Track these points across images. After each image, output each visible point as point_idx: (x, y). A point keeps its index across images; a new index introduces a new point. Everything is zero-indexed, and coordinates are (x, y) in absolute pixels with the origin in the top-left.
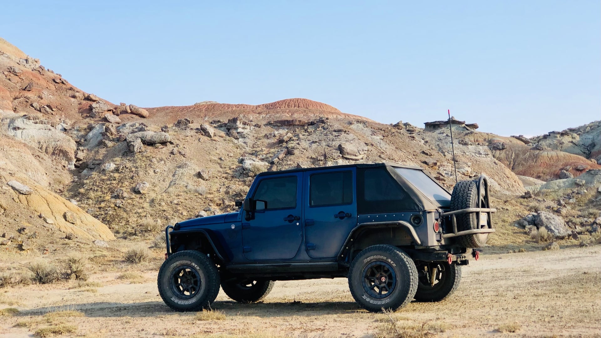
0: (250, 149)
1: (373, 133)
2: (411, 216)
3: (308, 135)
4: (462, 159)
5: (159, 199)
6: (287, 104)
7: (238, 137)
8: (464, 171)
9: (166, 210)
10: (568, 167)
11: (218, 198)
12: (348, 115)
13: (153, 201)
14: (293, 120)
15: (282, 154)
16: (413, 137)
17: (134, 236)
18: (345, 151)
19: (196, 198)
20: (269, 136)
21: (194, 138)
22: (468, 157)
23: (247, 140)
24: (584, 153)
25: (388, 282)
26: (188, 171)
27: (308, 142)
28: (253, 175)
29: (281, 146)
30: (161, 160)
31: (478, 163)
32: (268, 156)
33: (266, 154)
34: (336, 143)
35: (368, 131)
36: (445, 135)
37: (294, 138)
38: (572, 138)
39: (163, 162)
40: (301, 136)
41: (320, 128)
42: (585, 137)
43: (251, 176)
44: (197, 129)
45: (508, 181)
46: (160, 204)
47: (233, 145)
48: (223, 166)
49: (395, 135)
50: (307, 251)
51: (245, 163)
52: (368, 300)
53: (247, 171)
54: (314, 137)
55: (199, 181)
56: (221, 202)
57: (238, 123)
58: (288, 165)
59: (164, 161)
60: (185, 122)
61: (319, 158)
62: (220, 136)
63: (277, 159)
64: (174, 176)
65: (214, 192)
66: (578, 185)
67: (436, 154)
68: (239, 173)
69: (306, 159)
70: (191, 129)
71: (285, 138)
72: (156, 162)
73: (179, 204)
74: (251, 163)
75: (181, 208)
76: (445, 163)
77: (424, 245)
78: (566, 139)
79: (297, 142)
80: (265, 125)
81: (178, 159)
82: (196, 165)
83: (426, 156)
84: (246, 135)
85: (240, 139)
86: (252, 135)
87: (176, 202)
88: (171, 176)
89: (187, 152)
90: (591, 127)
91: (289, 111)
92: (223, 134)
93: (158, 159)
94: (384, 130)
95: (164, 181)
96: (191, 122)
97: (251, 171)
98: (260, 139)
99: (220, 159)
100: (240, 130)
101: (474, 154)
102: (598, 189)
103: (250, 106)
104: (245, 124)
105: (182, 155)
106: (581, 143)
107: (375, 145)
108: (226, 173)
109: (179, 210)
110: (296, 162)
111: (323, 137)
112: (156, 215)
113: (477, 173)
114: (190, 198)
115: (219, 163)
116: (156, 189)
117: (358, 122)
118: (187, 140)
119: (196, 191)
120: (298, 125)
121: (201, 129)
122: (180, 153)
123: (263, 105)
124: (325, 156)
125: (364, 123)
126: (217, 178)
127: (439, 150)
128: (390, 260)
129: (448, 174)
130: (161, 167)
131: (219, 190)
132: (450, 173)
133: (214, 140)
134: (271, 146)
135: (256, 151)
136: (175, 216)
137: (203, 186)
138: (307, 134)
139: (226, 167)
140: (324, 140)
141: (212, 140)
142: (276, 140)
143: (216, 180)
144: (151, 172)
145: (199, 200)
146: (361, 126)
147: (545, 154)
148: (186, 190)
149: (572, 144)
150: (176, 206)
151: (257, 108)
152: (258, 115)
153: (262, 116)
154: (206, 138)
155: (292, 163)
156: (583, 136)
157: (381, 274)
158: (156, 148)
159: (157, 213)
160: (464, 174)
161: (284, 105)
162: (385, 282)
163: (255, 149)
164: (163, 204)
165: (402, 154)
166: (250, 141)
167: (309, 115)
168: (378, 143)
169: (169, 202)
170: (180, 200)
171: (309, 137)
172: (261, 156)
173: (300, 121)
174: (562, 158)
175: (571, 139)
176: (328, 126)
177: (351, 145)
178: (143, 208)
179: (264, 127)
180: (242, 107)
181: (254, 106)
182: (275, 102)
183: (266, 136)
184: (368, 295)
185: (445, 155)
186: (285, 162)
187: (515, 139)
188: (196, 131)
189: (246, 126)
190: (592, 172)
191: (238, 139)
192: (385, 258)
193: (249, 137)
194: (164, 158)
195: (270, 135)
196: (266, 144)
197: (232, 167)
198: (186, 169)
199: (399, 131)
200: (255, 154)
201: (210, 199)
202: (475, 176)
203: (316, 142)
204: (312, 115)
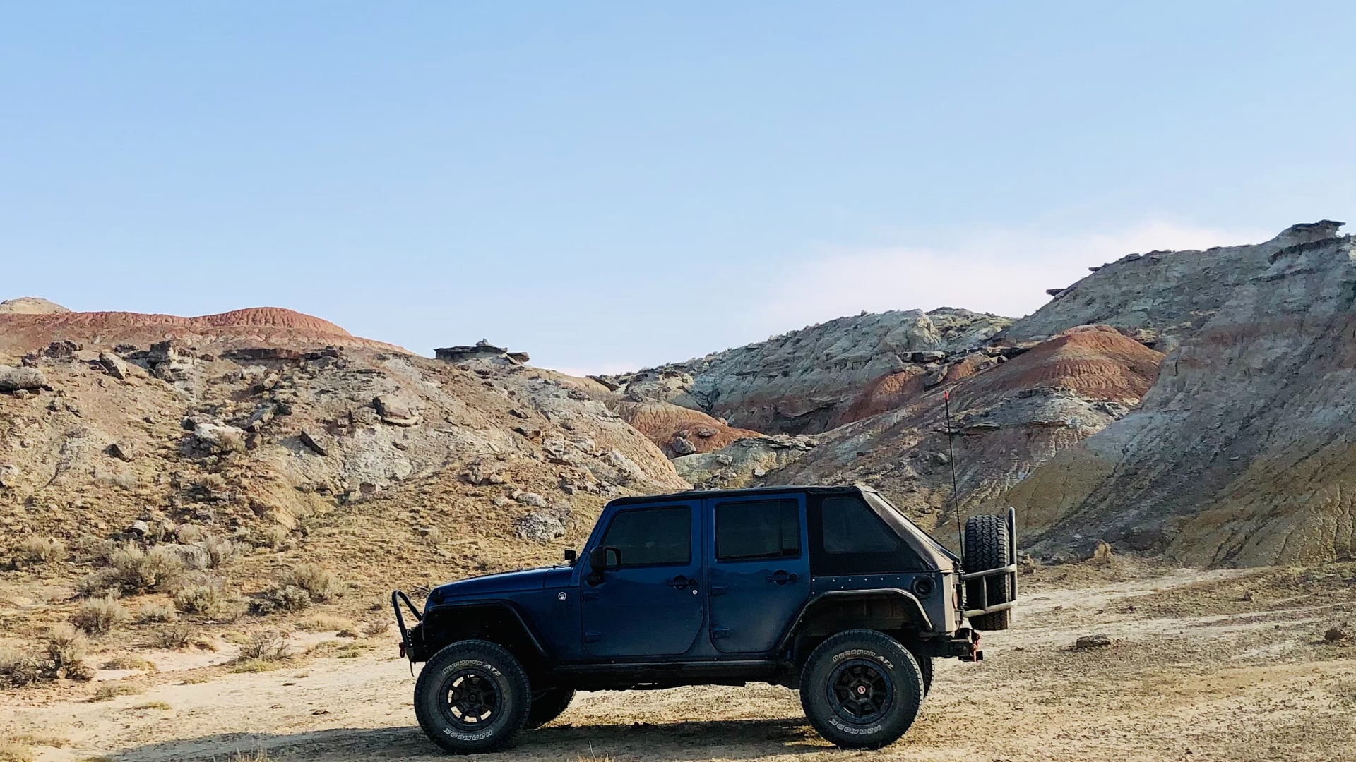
0: (199, 401)
1: (425, 377)
2: (914, 580)
3: (309, 379)
4: (579, 426)
5: (43, 498)
6: (251, 317)
7: (174, 379)
8: (585, 446)
9: (62, 518)
10: (686, 432)
11: (161, 495)
12: (368, 341)
13: (30, 501)
14: (275, 349)
15: (269, 414)
16: (490, 385)
17: (13, 572)
18: (386, 409)
19: (118, 495)
20: (233, 378)
21: (88, 379)
22: (586, 421)
23: (190, 385)
24: (703, 406)
25: (874, 696)
26: (92, 443)
27: (313, 391)
28: (219, 451)
29: (259, 397)
30: (33, 421)
31: (603, 431)
32: (238, 415)
33: (234, 413)
34: (368, 396)
35: (415, 374)
36: (540, 381)
37: (283, 383)
38: (683, 381)
39: (36, 425)
40: (296, 380)
41: (330, 366)
42: (702, 380)
43: (215, 454)
44: (93, 362)
45: (653, 464)
46: (47, 506)
47: (165, 393)
48: (154, 434)
49: (459, 381)
50: (713, 640)
51: (199, 428)
52: (840, 727)
53: (206, 445)
54: (322, 382)
55: (115, 463)
56: (167, 503)
57: (171, 352)
58: (282, 433)
59: (39, 424)
60: (67, 349)
61: (340, 421)
62: (137, 376)
63: (259, 422)
64: (62, 452)
65: (148, 484)
66: (721, 464)
67: (534, 415)
68: (189, 446)
69: (315, 423)
70: (81, 361)
71: (267, 383)
72: (22, 426)
73: (87, 508)
74: (211, 429)
75: (92, 516)
76: (553, 432)
77: (937, 630)
78: (674, 383)
79: (293, 390)
80: (220, 357)
81: (65, 420)
82: (104, 433)
83: (518, 419)
84: (188, 375)
85: (177, 383)
86: (198, 374)
87: (79, 503)
88: (56, 452)
89: (80, 404)
90: (710, 362)
91: (260, 332)
92: (142, 372)
93: (26, 420)
94: (439, 371)
95: (44, 462)
96: (78, 348)
97: (214, 444)
98: (215, 383)
99: (147, 420)
100: (174, 365)
101: (594, 416)
102: (754, 471)
103: (179, 319)
104: (182, 353)
105: (73, 412)
106: (697, 390)
107: (431, 399)
108: (165, 447)
109: (90, 519)
110: (296, 428)
111: (338, 383)
112: (44, 530)
113: (604, 449)
114: (106, 496)
115: (146, 429)
116: (31, 477)
117: (396, 355)
118: (76, 384)
119: (114, 482)
120: (287, 359)
121: (101, 362)
122: (68, 408)
123: (204, 317)
124: (350, 417)
125: (407, 357)
126: (148, 456)
127: (536, 408)
128: (882, 658)
129: (560, 451)
130: (32, 434)
131: (158, 481)
132: (562, 450)
133: (129, 384)
134: (239, 396)
135: (212, 406)
136: (84, 532)
137: (126, 473)
138: (306, 376)
139: (162, 435)
140: (343, 388)
141: (125, 383)
142: (246, 386)
143: (147, 461)
144: (16, 444)
145: (125, 500)
146: (402, 362)
147: (645, 408)
148: (93, 479)
149: (682, 391)
150: (82, 510)
151: (192, 323)
152: (201, 337)
153: (209, 338)
154: (112, 380)
155: (289, 429)
156: (699, 379)
157: (859, 681)
158: (19, 397)
159: (46, 524)
160: (586, 452)
161: (246, 319)
162: (866, 695)
163: (208, 402)
164: (54, 507)
165: (479, 415)
166: (198, 386)
167: (300, 339)
168: (436, 396)
169: (65, 503)
170: (88, 499)
171: (312, 382)
172: (224, 415)
173: (289, 352)
174: (674, 416)
175: (680, 384)
176: (345, 361)
177: (397, 399)
178: (13, 515)
179: (219, 360)
180: (163, 321)
181: (185, 320)
182: (227, 314)
183: (226, 378)
184: (840, 719)
185: (548, 418)
186: (275, 429)
187: (593, 381)
188: (92, 366)
189: (186, 358)
190: (744, 443)
191: (173, 382)
192: (873, 654)
193: (194, 378)
194: (38, 416)
195: (234, 375)
196: (228, 393)
197: (174, 436)
198: (86, 439)
199: (465, 372)
200: (212, 411)
201: (145, 497)
202: (602, 455)
203: (328, 391)
204: (305, 340)
